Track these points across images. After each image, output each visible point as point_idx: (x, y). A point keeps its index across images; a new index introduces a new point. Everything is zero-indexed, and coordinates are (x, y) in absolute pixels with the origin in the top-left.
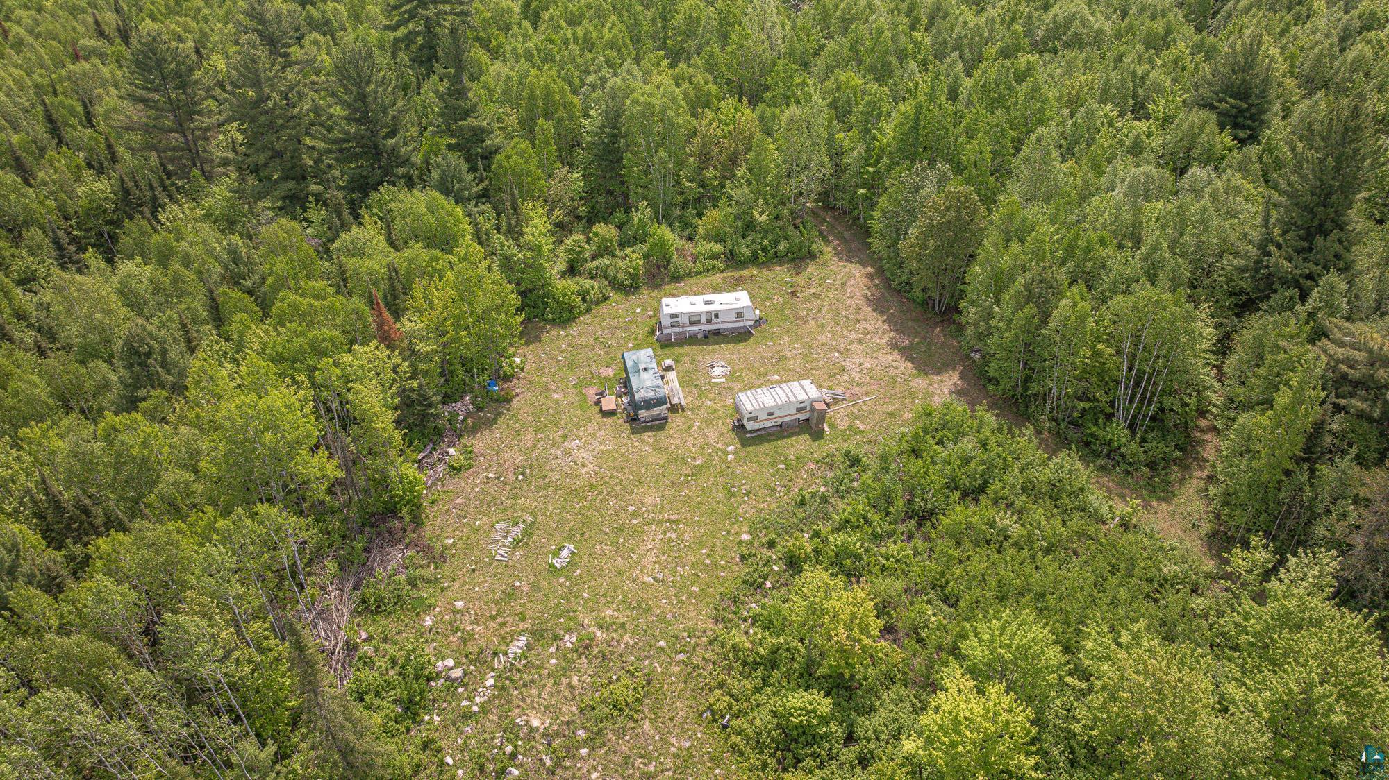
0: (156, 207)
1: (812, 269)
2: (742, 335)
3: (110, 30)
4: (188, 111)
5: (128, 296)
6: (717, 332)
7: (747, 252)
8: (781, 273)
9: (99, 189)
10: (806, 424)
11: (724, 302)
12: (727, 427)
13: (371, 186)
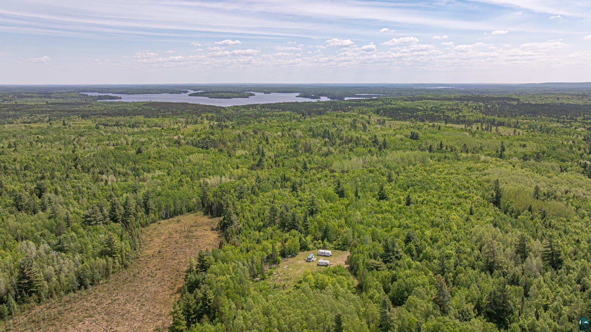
0: (267, 227)
1: (345, 252)
2: (328, 256)
3: (271, 201)
4: (275, 215)
5: (260, 236)
6: (325, 255)
7: (337, 248)
8: (340, 251)
9: (261, 223)
10: (326, 265)
11: (327, 251)
12: (317, 264)
13: (291, 229)
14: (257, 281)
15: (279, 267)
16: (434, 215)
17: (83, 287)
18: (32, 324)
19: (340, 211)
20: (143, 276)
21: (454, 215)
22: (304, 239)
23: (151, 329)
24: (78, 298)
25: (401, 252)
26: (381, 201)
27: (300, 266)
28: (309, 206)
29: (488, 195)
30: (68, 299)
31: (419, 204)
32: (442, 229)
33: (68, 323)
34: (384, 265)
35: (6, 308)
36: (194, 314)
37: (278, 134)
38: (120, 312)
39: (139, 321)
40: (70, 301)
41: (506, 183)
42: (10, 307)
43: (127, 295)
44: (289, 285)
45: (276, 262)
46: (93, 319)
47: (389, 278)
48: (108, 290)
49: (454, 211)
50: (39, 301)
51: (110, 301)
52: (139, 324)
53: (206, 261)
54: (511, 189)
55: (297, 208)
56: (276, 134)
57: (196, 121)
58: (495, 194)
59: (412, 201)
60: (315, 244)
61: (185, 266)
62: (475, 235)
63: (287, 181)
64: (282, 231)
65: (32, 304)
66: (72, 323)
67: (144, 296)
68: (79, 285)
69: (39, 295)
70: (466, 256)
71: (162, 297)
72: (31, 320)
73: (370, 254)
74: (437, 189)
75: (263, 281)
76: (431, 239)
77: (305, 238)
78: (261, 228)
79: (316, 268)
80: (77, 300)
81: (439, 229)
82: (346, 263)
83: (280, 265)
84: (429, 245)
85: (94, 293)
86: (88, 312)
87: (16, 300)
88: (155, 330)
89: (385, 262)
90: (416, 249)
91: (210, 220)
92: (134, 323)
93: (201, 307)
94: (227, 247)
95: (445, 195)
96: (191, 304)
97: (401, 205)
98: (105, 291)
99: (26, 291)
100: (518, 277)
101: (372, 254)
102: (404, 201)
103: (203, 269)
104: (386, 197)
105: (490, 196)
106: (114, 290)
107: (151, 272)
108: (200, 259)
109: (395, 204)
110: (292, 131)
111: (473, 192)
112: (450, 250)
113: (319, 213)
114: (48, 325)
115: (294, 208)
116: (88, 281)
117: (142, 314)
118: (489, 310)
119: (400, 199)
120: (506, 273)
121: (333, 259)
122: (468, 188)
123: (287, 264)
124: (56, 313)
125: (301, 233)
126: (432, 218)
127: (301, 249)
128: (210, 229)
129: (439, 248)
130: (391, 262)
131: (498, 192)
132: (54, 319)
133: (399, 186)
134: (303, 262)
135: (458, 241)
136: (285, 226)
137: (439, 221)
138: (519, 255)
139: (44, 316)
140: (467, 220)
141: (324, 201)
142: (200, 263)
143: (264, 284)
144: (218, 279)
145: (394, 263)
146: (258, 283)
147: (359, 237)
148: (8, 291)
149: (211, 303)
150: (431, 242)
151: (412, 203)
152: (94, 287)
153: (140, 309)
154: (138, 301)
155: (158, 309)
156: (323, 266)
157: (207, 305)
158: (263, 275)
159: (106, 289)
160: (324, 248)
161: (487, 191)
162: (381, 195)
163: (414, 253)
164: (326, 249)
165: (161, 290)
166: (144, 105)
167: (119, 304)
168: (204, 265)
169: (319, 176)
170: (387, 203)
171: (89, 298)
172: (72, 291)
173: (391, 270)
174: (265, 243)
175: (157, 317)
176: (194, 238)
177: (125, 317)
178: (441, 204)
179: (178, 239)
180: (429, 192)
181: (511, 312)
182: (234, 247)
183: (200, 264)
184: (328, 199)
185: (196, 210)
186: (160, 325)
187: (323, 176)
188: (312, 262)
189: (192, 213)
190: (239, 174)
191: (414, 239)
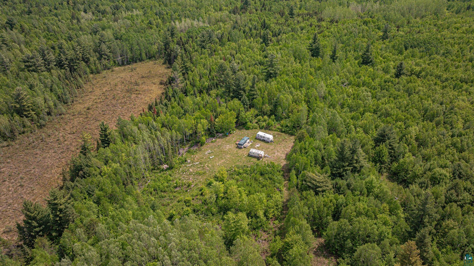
2: (267, 142)
6: (264, 140)
7: (283, 130)
8: (286, 136)
10: (258, 158)
11: (268, 135)
12: (247, 154)
13: (234, 97)
15: (200, 151)
20: (51, 140)
21: (463, 100)
22: (243, 113)
25: (363, 160)
26: (364, 66)
28: (266, 67)
31: (414, 77)
32: (438, 124)
34: (330, 183)
45: (199, 143)
47: (330, 207)
49: (464, 92)
53: (109, 135)
59: (405, 71)
63: (267, 28)
73: (316, 156)
74: (446, 54)
76: (417, 139)
82: (287, 157)
83: (203, 148)
84: (412, 150)
89: (333, 176)
90: (390, 154)
91: (166, 71)
97: (388, 76)
101: (319, 156)
102: (394, 68)
103: (106, 145)
104: (371, 61)
107: (63, 136)
108: (102, 133)
109: (381, 73)
119: (388, 67)
121: (272, 147)
123: (211, 148)
126: (427, 103)
127: (237, 127)
128: (158, 83)
129: (426, 159)
130: (342, 178)
133: (393, 47)
134: (233, 147)
137: (437, 111)
145: (346, 180)
150: (415, 144)
151: (403, 74)
160: (267, 128)
163: (386, 159)
164: (268, 131)
168: (107, 141)
169: (302, 25)
170: (370, 70)
176: (136, 92)
178: (447, 80)
179: (119, 92)
180: (434, 59)
183: (102, 138)
185: (157, 58)
187: (308, 26)
188: (244, 149)
189: (152, 61)
190: (217, 18)
191: (389, 139)
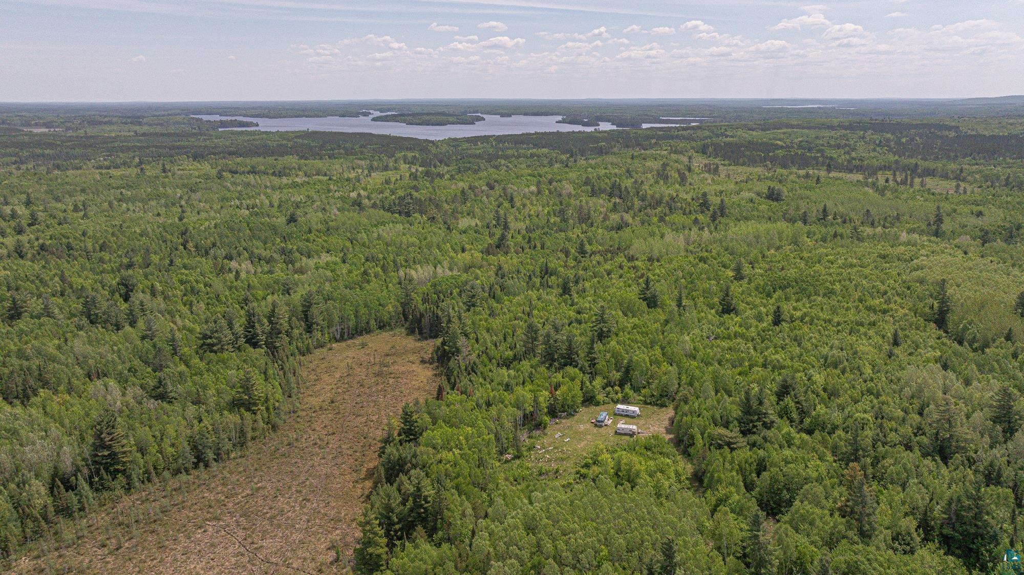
0: (520, 360)
1: (664, 409)
2: (633, 417)
3: (526, 313)
4: (535, 339)
5: (509, 376)
6: (628, 415)
7: (649, 401)
8: (655, 408)
9: (510, 353)
10: (632, 434)
11: (631, 408)
12: (614, 431)
13: (565, 365)
14: (507, 461)
15: (546, 434)
16: (827, 344)
17: (201, 464)
18: (119, 528)
19: (651, 334)
20: (304, 445)
22: (588, 384)
23: (322, 547)
24: (194, 483)
25: (772, 414)
26: (726, 316)
27: (585, 433)
28: (594, 324)
29: (924, 307)
30: (177, 485)
31: (797, 323)
32: (843, 372)
33: (179, 530)
34: (742, 440)
35: (75, 499)
36: (398, 523)
37: (531, 190)
38: (267, 513)
39: (300, 530)
40: (180, 488)
41: (958, 286)
42: (81, 496)
43: (279, 481)
44: (565, 471)
45: (540, 425)
46: (221, 523)
47: (752, 463)
48: (245, 471)
49: (863, 337)
50: (129, 488)
51: (249, 492)
52: (301, 536)
53: (416, 422)
54: (969, 298)
55: (573, 327)
56: (526, 190)
57: (387, 166)
58: (936, 305)
59: (786, 316)
60: (608, 393)
61: (378, 429)
62: (907, 384)
63: (551, 275)
64: (548, 368)
65: (117, 492)
66: (186, 530)
67: (308, 483)
68: (195, 460)
69: (129, 477)
70: (893, 424)
71: (339, 486)
72: (117, 522)
73: (713, 417)
74: (828, 294)
75: (518, 462)
76: (825, 390)
77: (591, 382)
78: (511, 363)
79: (613, 439)
80: (192, 488)
81: (838, 371)
82: (668, 431)
83: (548, 431)
84: (822, 401)
85: (220, 476)
86: (211, 510)
87: (91, 484)
88: (329, 549)
89: (744, 433)
90: (798, 409)
91: (419, 344)
92: (292, 533)
93: (412, 510)
94: (453, 396)
95: (843, 307)
96: (393, 505)
97: (765, 325)
98: (240, 472)
99: (107, 470)
100: (1000, 469)
101: (718, 416)
102: (768, 316)
103: (412, 437)
104: (734, 309)
105: (927, 310)
106: (256, 470)
107: (320, 439)
108: (406, 419)
109: (753, 322)
110: (554, 183)
111: (895, 302)
112: (863, 412)
113: (614, 337)
114: (145, 532)
115: (567, 327)
116: (210, 455)
117: (305, 518)
118: (947, 531)
119: (760, 313)
120: (973, 459)
121: (642, 422)
122: (885, 293)
123: (560, 430)
124: (158, 511)
125: (584, 373)
126: (825, 350)
127: (583, 402)
128: (418, 361)
129: (842, 407)
130: (754, 433)
131: (943, 302)
132: (155, 521)
133: (757, 289)
134: (589, 426)
135: (878, 396)
136: (553, 360)
137: (839, 357)
138: (999, 428)
139: (138, 516)
140: (890, 354)
141: (620, 313)
142: (405, 425)
143: (521, 467)
144: (439, 456)
145: (759, 435)
146: (510, 465)
147: (691, 384)
148: (78, 470)
149: (429, 502)
150: (825, 395)
151: (783, 320)
152: (221, 465)
153: (302, 507)
154: (297, 491)
155: (333, 508)
156: (625, 434)
157: (421, 506)
158: (518, 450)
159: (242, 469)
160: (626, 400)
161: (921, 300)
162: (725, 305)
163: (795, 415)
164: (629, 403)
165: (337, 472)
166: (296, 137)
167: (265, 498)
168: (413, 430)
169: (607, 266)
170: (738, 319)
171: (213, 485)
172: (183, 471)
173: (755, 448)
174: (519, 390)
175: (332, 522)
176: (392, 376)
177: (276, 522)
178: (838, 324)
179: (364, 378)
180: (814, 301)
181: (995, 539)
182: (464, 396)
183: (405, 427)
184: (628, 310)
185: (393, 326)
186: (339, 538)
187: (616, 267)
188: (605, 427)
189: (386, 331)
190: (466, 262)
191: (794, 390)
